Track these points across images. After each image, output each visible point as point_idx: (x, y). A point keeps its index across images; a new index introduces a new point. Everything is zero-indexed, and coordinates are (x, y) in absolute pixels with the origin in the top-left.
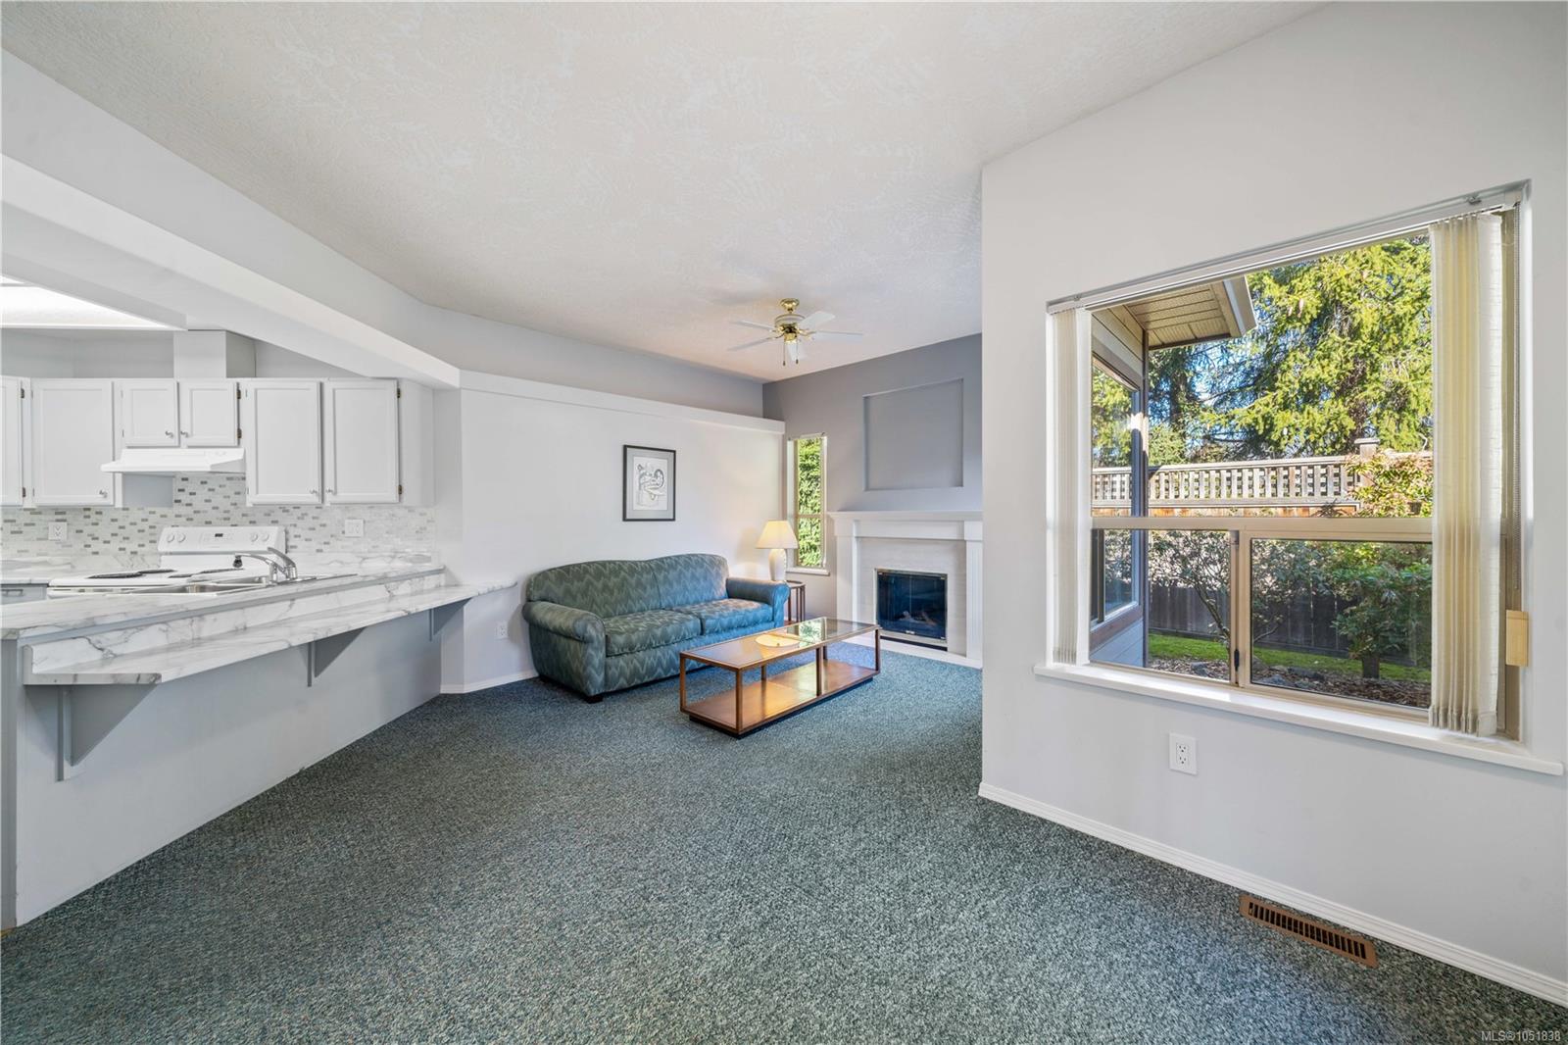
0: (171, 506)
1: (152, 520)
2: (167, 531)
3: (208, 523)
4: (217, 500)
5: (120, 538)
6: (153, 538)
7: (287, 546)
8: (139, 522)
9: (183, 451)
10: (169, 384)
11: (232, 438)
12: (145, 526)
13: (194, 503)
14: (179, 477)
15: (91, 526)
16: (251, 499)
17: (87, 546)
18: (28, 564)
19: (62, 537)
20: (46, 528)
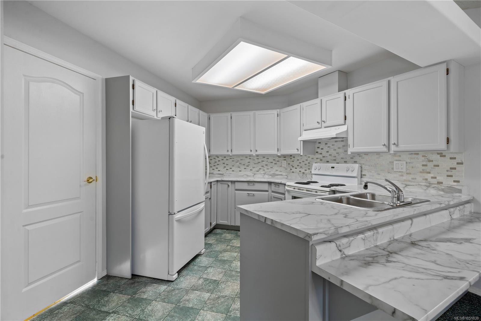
0: (315, 154)
1: (309, 159)
2: (314, 165)
3: (328, 162)
4: (332, 151)
5: (299, 167)
6: (309, 167)
7: (361, 175)
8: (305, 161)
9: (323, 130)
10: (317, 101)
11: (342, 121)
12: (307, 162)
13: (323, 153)
14: (318, 141)
15: (292, 162)
16: (350, 150)
17: (291, 169)
18: (278, 175)
19: (285, 166)
20: (282, 163)
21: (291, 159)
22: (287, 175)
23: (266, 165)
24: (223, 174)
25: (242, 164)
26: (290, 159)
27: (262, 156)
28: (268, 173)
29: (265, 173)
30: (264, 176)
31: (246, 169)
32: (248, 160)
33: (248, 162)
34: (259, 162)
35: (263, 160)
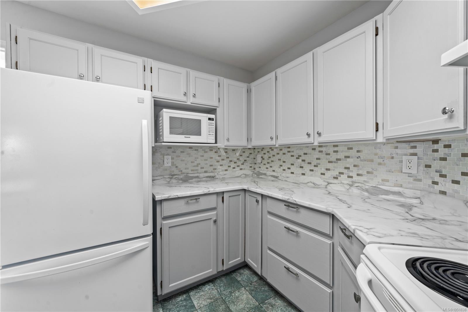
15: (439, 162)
17: (435, 183)
18: (387, 192)
19: (414, 171)
20: (401, 162)
21: (436, 151)
22: (419, 198)
23: (355, 166)
24: (278, 177)
25: (307, 162)
26: (430, 152)
27: (345, 145)
28: (359, 184)
29: (351, 183)
30: (350, 190)
31: (312, 170)
32: (316, 155)
33: (317, 159)
34: (339, 160)
35: (347, 154)
